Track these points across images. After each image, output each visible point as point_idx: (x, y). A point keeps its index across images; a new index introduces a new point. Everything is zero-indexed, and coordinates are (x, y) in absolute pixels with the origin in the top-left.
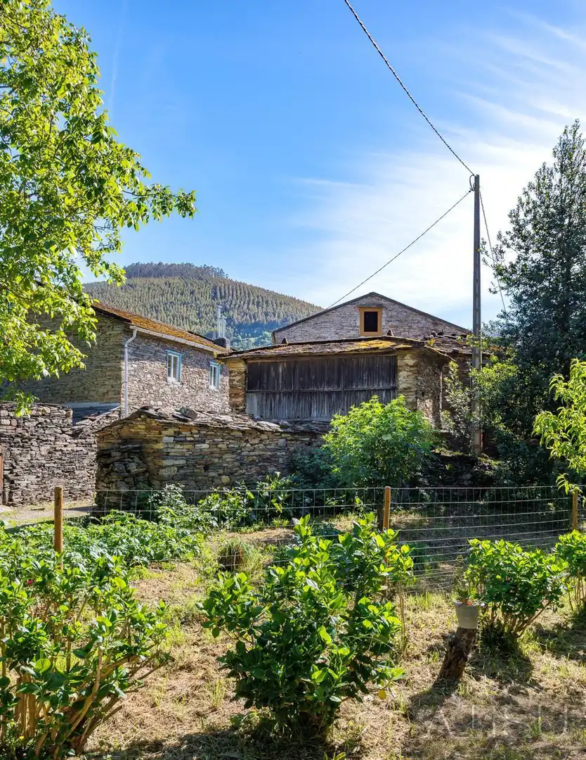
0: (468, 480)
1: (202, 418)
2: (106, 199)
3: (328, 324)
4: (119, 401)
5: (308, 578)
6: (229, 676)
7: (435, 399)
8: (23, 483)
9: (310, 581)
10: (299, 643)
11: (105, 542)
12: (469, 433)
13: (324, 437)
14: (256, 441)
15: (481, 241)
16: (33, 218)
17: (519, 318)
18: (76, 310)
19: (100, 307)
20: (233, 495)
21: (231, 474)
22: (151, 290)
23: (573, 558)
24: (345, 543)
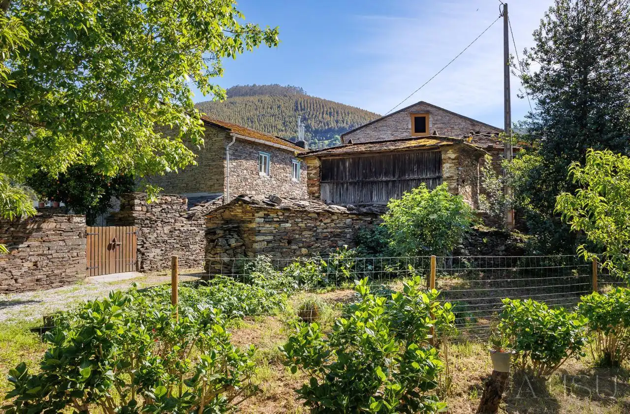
0: (502, 251)
1: (285, 203)
2: (210, 37)
3: (385, 127)
4: (223, 191)
5: (367, 327)
6: (305, 405)
7: (474, 185)
8: (151, 255)
9: (368, 330)
10: (360, 379)
11: (211, 300)
12: (503, 212)
13: (382, 217)
14: (329, 221)
15: (510, 56)
16: (157, 54)
17: (543, 117)
18: (188, 122)
19: (208, 120)
20: (311, 263)
21: (309, 247)
22: (247, 106)
23: (593, 315)
24: (397, 300)
